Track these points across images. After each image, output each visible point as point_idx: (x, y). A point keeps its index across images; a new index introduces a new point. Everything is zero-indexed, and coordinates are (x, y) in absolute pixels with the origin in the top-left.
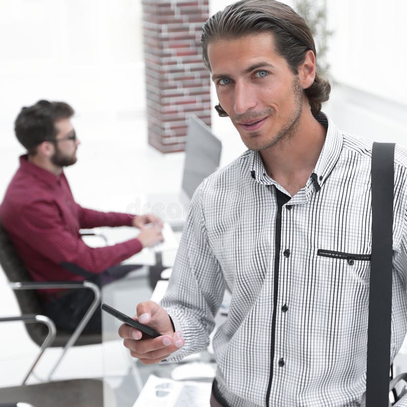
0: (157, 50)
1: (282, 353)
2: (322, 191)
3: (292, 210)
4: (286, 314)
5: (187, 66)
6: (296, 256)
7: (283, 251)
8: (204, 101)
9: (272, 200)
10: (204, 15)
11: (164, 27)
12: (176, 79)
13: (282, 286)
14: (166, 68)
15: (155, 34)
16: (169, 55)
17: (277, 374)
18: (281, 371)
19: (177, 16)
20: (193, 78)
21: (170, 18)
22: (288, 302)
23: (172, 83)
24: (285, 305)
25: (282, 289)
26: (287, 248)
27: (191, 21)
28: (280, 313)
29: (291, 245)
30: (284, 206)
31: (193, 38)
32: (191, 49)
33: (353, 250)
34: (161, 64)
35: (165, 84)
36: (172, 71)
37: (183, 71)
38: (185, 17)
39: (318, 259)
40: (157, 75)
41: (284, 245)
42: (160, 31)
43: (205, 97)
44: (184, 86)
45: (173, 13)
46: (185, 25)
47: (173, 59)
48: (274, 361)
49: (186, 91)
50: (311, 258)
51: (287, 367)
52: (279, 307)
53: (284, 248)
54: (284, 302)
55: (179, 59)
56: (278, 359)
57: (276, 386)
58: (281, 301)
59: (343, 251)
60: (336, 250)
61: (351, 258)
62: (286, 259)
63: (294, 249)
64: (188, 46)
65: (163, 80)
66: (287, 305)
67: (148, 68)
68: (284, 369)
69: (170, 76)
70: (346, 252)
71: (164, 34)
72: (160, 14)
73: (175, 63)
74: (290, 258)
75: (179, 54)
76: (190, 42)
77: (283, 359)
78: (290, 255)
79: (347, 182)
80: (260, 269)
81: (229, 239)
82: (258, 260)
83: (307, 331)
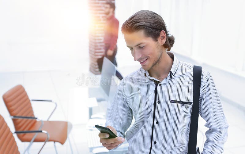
1: (156, 139)
4: (158, 125)
17: (154, 146)
29: (160, 99)
33: (184, 100)
41: (158, 99)
56: (154, 141)
57: (153, 151)
58: (156, 120)
60: (177, 100)
66: (158, 121)
70: (181, 101)
80: (148, 108)
81: (136, 99)
82: (147, 105)
83: (166, 130)
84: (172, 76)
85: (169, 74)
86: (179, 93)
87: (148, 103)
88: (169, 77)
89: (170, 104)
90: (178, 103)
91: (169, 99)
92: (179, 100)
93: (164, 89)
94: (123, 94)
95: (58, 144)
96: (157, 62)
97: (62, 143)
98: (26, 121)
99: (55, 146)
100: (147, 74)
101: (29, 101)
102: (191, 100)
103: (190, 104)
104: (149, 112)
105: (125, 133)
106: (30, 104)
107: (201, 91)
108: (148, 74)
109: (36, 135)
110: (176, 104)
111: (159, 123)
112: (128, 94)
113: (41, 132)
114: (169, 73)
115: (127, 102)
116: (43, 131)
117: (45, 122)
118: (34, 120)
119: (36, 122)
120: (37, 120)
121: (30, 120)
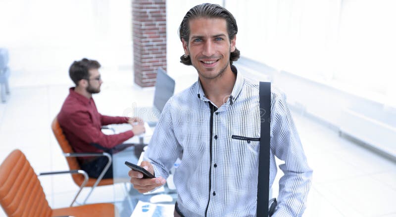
0: (140, 35)
2: (234, 105)
4: (216, 168)
5: (155, 43)
6: (221, 138)
7: (214, 136)
8: (163, 61)
9: (207, 110)
10: (163, 18)
11: (143, 23)
12: (149, 50)
13: (214, 154)
14: (144, 44)
15: (138, 27)
16: (146, 38)
17: (212, 199)
18: (214, 198)
19: (150, 18)
20: (158, 49)
21: (146, 19)
22: (217, 162)
23: (147, 52)
25: (214, 156)
26: (216, 135)
27: (157, 20)
28: (213, 168)
29: (218, 133)
30: (214, 114)
31: (158, 29)
32: (157, 35)
33: (250, 135)
34: (141, 42)
35: (143, 52)
36: (147, 46)
37: (152, 46)
38: (154, 19)
39: (232, 140)
40: (139, 48)
41: (215, 133)
42: (141, 25)
43: (164, 59)
44: (153, 54)
45: (148, 16)
46: (154, 22)
47: (147, 39)
48: (211, 193)
49: (154, 56)
50: (229, 140)
51: (217, 196)
54: (215, 162)
55: (151, 40)
58: (213, 162)
60: (241, 136)
63: (220, 135)
64: (155, 33)
65: (142, 50)
66: (216, 164)
67: (135, 44)
69: (146, 48)
70: (246, 137)
71: (143, 27)
72: (142, 17)
73: (149, 42)
75: (150, 37)
76: (156, 31)
77: (215, 192)
78: (218, 138)
85: (229, 100)
90: (242, 139)
91: (229, 133)
92: (243, 136)
100: (202, 95)
108: (204, 95)
111: (218, 166)
114: (229, 98)
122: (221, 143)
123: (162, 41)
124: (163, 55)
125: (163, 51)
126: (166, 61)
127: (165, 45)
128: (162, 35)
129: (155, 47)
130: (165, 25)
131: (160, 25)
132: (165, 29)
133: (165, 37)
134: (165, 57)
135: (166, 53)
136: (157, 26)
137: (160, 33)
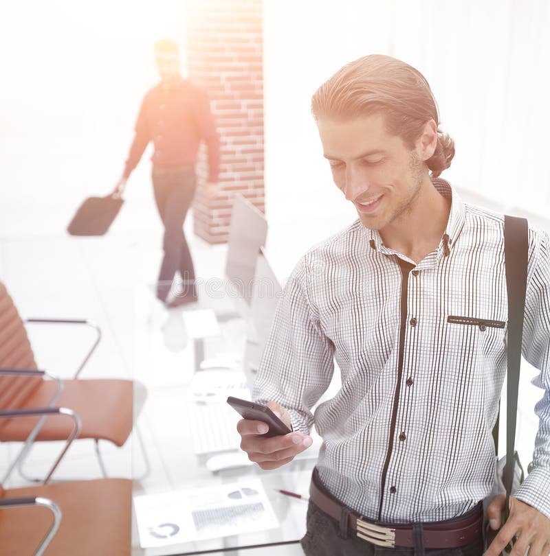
1: (403, 428)
2: (451, 256)
3: (418, 276)
4: (411, 388)
5: (239, 148)
6: (424, 324)
7: (410, 320)
8: (256, 187)
10: (258, 92)
12: (225, 162)
13: (407, 357)
17: (397, 448)
18: (401, 446)
19: (228, 92)
20: (245, 161)
21: (219, 93)
22: (413, 375)
24: (410, 378)
25: (407, 361)
26: (414, 317)
27: (243, 97)
28: (404, 387)
29: (418, 314)
30: (411, 272)
31: (246, 116)
32: (243, 129)
33: (484, 315)
37: (233, 153)
38: (237, 93)
39: (449, 326)
41: (411, 314)
43: (259, 182)
44: (235, 170)
45: (222, 88)
46: (236, 101)
48: (395, 435)
49: (237, 175)
50: (441, 326)
51: (408, 441)
52: (403, 380)
53: (411, 317)
54: (409, 374)
55: (230, 140)
56: (399, 433)
57: (395, 461)
58: (406, 374)
59: (474, 317)
60: (467, 316)
61: (482, 324)
62: (413, 328)
63: (421, 317)
64: (240, 125)
66: (412, 378)
68: (405, 443)
70: (478, 317)
74: (417, 327)
75: (229, 134)
76: (242, 121)
77: (404, 433)
78: (417, 324)
79: (476, 249)
80: (383, 341)
81: (346, 314)
82: (381, 332)
83: (434, 402)
84: (450, 246)
85: (441, 243)
86: (471, 296)
87: (381, 324)
88: (442, 250)
89: (445, 326)
90: (468, 324)
91: (442, 312)
92: (470, 316)
93: (426, 285)
94: (306, 301)
95: (105, 445)
96: (407, 207)
97: (119, 444)
98: (12, 382)
99: (98, 451)
100: (378, 242)
101: (22, 322)
102: (504, 316)
103: (500, 327)
104: (385, 351)
105: (313, 411)
106: (25, 333)
107: (528, 289)
108: (382, 242)
109: (42, 422)
110: (462, 325)
111: (415, 382)
112: (321, 301)
113: (56, 411)
114: (442, 241)
115: (318, 323)
116: (64, 410)
117: (67, 382)
118: (37, 377)
119: (41, 382)
120: (46, 378)
121: (24, 377)
122: (424, 334)
123: (254, 142)
124: (258, 173)
125: (258, 165)
126: (262, 186)
127: (262, 151)
128: (253, 129)
129: (238, 156)
130: (261, 106)
131: (250, 107)
132: (261, 115)
133: (261, 133)
134: (262, 177)
135: (263, 168)
136: (243, 110)
137: (250, 124)
